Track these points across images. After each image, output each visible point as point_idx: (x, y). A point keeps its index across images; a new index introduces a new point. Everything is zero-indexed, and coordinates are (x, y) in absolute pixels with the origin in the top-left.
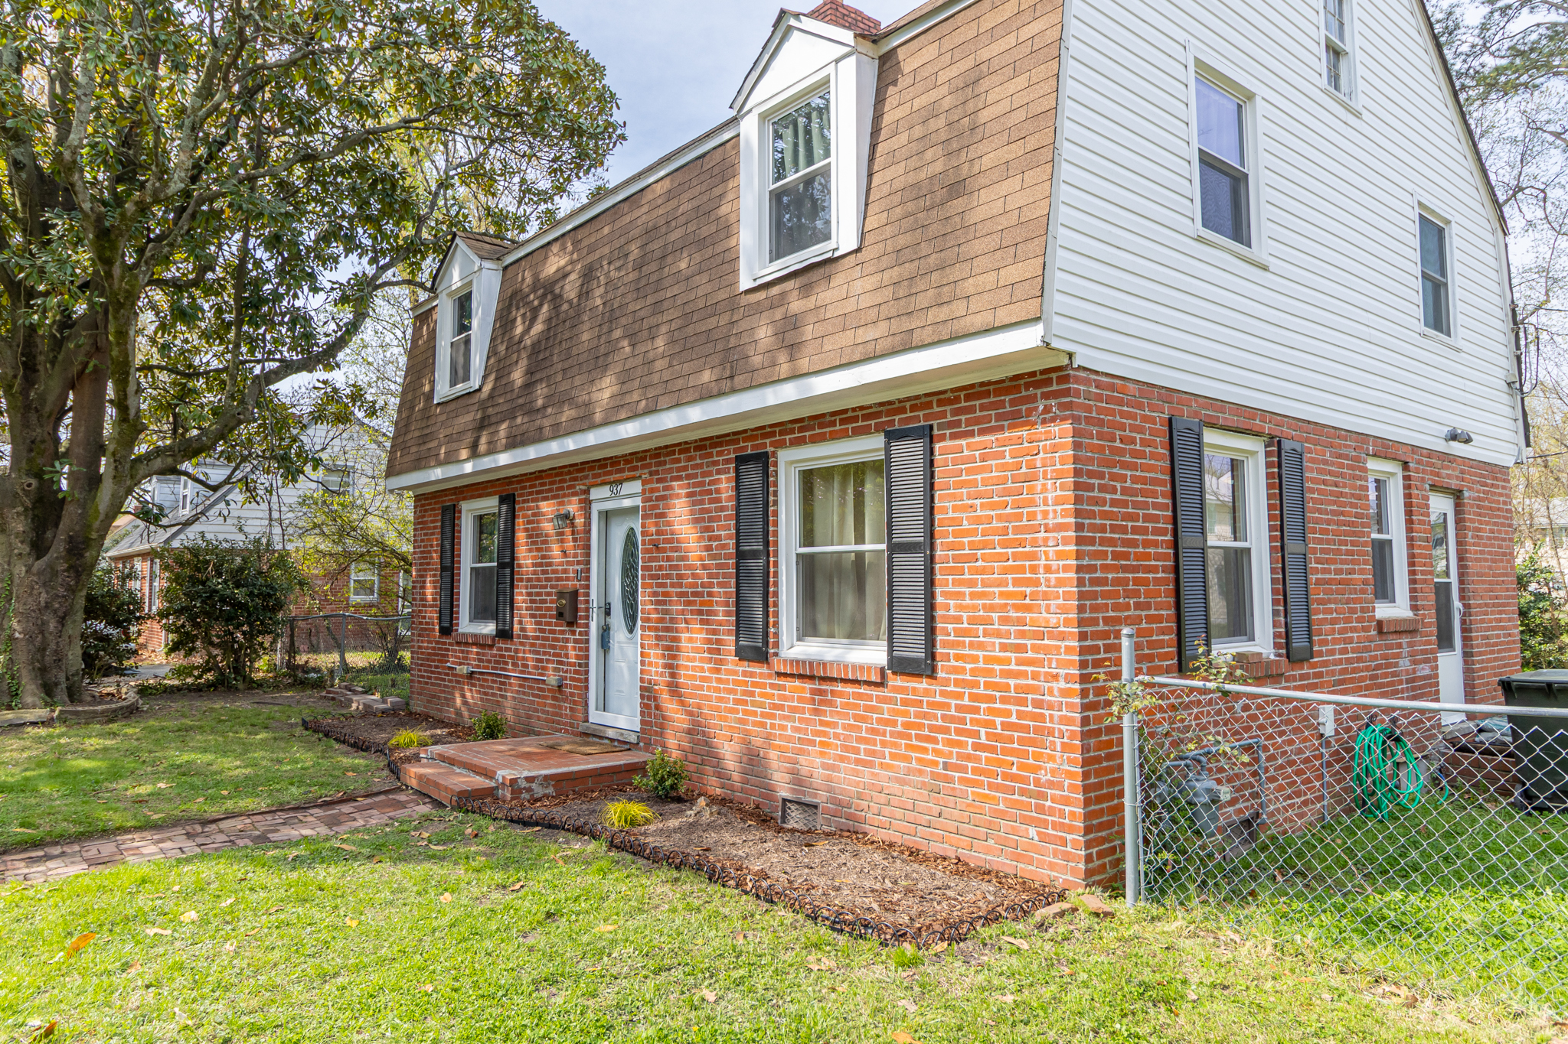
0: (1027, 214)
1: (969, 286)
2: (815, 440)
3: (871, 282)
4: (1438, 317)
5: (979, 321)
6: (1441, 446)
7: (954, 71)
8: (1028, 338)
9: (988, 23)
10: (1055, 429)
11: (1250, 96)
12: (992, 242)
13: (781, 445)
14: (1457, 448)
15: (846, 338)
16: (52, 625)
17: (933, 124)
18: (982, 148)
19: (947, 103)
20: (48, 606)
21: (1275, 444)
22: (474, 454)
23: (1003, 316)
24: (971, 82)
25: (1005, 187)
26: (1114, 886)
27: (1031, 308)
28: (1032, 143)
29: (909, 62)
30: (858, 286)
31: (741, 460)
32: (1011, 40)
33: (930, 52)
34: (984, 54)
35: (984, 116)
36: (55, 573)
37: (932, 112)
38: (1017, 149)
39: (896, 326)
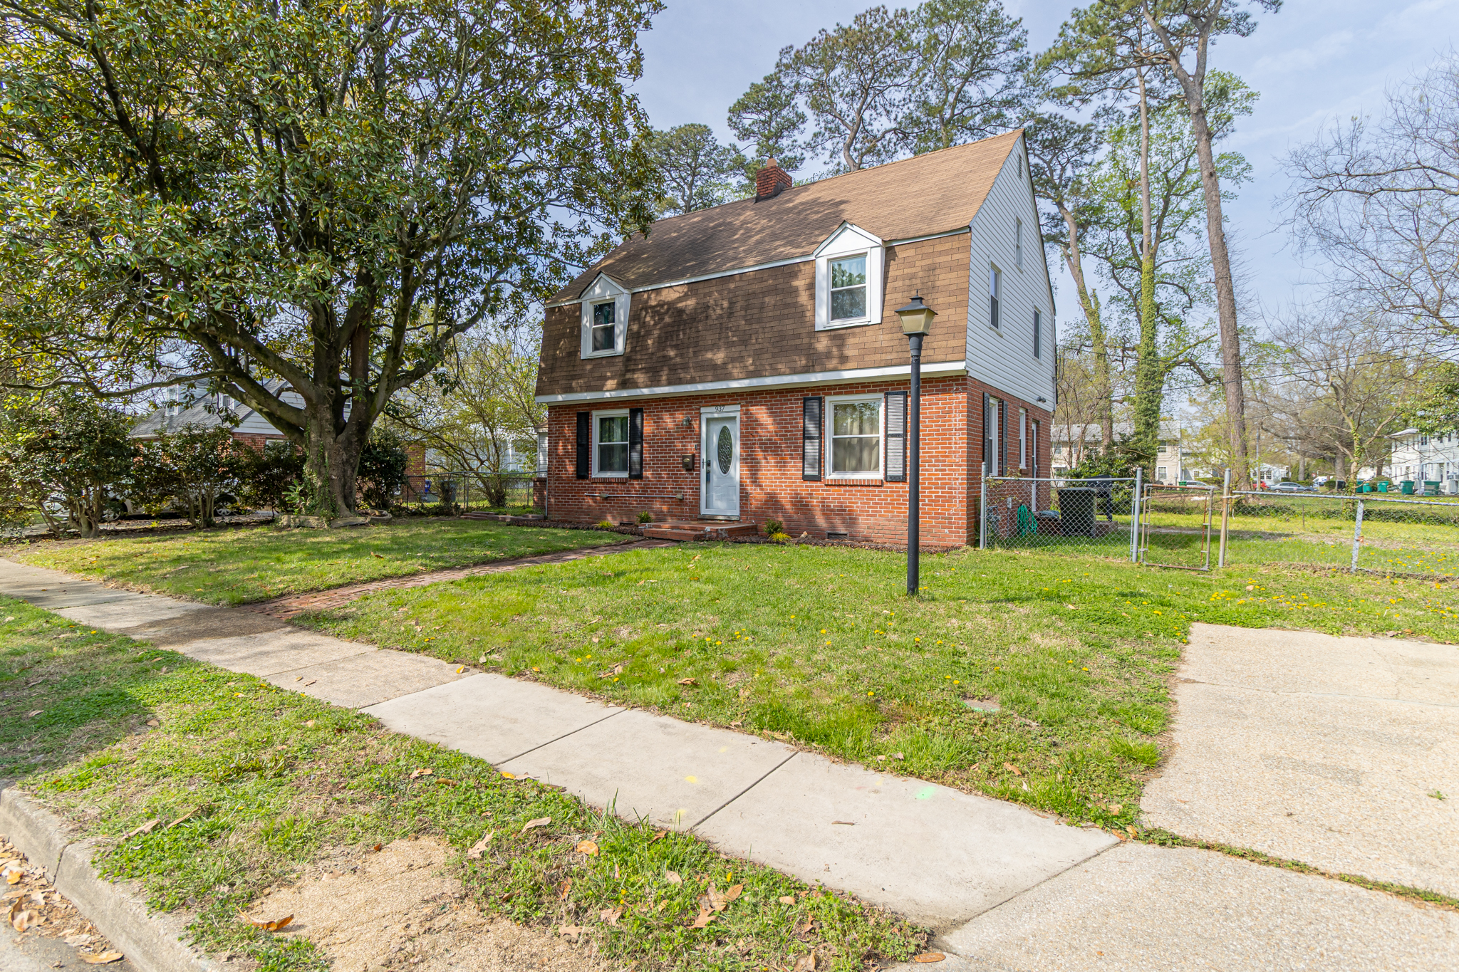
0: (958, 323)
1: (935, 345)
2: (846, 393)
3: (887, 337)
4: (1037, 354)
5: (940, 358)
6: (1035, 403)
7: (923, 263)
8: (959, 366)
9: (939, 248)
10: (960, 396)
11: (1000, 271)
12: (945, 330)
13: (829, 394)
14: (1040, 404)
15: (878, 357)
16: (349, 472)
17: (914, 281)
18: (937, 295)
19: (921, 274)
20: (348, 461)
21: (1001, 402)
23: (950, 357)
24: (932, 269)
25: (948, 312)
27: (961, 356)
28: (960, 298)
29: (902, 254)
30: (881, 338)
31: (805, 400)
32: (948, 258)
33: (911, 252)
34: (937, 260)
35: (938, 283)
36: (350, 443)
37: (912, 277)
38: (953, 299)
39: (901, 355)
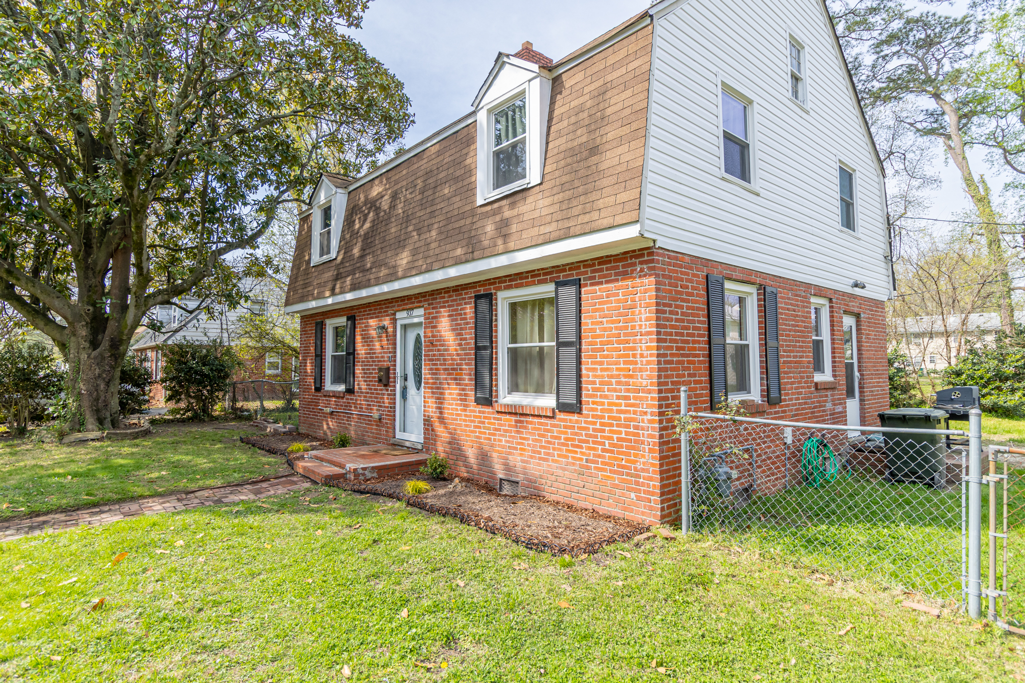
0: (632, 165)
1: (600, 204)
2: (518, 286)
3: (547, 201)
4: (848, 221)
5: (606, 222)
6: (849, 290)
7: (593, 87)
8: (632, 232)
9: (611, 61)
10: (646, 280)
11: (751, 102)
12: (613, 180)
13: (499, 289)
14: (858, 291)
15: (535, 231)
16: (102, 386)
17: (581, 116)
18: (607, 129)
19: (589, 104)
20: (100, 376)
21: (762, 289)
22: (333, 293)
23: (619, 220)
24: (602, 93)
25: (620, 150)
26: (675, 523)
27: (633, 215)
28: (634, 126)
29: (569, 82)
30: (541, 203)
31: (478, 297)
32: (623, 70)
33: (580, 76)
34: (609, 78)
35: (609, 111)
36: (103, 358)
37: (580, 109)
38: (626, 130)
39: (561, 225)
